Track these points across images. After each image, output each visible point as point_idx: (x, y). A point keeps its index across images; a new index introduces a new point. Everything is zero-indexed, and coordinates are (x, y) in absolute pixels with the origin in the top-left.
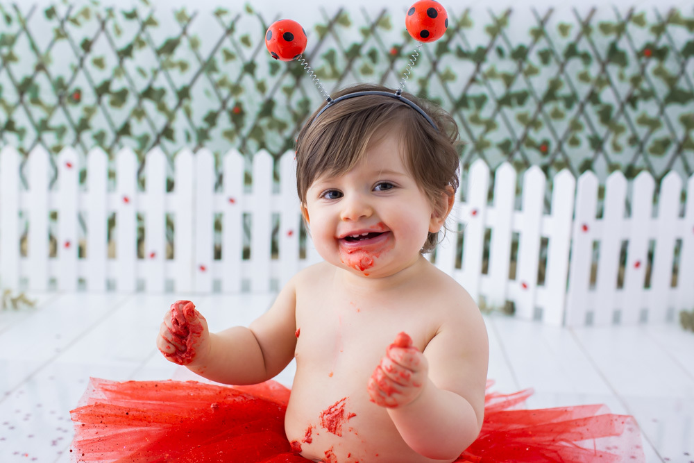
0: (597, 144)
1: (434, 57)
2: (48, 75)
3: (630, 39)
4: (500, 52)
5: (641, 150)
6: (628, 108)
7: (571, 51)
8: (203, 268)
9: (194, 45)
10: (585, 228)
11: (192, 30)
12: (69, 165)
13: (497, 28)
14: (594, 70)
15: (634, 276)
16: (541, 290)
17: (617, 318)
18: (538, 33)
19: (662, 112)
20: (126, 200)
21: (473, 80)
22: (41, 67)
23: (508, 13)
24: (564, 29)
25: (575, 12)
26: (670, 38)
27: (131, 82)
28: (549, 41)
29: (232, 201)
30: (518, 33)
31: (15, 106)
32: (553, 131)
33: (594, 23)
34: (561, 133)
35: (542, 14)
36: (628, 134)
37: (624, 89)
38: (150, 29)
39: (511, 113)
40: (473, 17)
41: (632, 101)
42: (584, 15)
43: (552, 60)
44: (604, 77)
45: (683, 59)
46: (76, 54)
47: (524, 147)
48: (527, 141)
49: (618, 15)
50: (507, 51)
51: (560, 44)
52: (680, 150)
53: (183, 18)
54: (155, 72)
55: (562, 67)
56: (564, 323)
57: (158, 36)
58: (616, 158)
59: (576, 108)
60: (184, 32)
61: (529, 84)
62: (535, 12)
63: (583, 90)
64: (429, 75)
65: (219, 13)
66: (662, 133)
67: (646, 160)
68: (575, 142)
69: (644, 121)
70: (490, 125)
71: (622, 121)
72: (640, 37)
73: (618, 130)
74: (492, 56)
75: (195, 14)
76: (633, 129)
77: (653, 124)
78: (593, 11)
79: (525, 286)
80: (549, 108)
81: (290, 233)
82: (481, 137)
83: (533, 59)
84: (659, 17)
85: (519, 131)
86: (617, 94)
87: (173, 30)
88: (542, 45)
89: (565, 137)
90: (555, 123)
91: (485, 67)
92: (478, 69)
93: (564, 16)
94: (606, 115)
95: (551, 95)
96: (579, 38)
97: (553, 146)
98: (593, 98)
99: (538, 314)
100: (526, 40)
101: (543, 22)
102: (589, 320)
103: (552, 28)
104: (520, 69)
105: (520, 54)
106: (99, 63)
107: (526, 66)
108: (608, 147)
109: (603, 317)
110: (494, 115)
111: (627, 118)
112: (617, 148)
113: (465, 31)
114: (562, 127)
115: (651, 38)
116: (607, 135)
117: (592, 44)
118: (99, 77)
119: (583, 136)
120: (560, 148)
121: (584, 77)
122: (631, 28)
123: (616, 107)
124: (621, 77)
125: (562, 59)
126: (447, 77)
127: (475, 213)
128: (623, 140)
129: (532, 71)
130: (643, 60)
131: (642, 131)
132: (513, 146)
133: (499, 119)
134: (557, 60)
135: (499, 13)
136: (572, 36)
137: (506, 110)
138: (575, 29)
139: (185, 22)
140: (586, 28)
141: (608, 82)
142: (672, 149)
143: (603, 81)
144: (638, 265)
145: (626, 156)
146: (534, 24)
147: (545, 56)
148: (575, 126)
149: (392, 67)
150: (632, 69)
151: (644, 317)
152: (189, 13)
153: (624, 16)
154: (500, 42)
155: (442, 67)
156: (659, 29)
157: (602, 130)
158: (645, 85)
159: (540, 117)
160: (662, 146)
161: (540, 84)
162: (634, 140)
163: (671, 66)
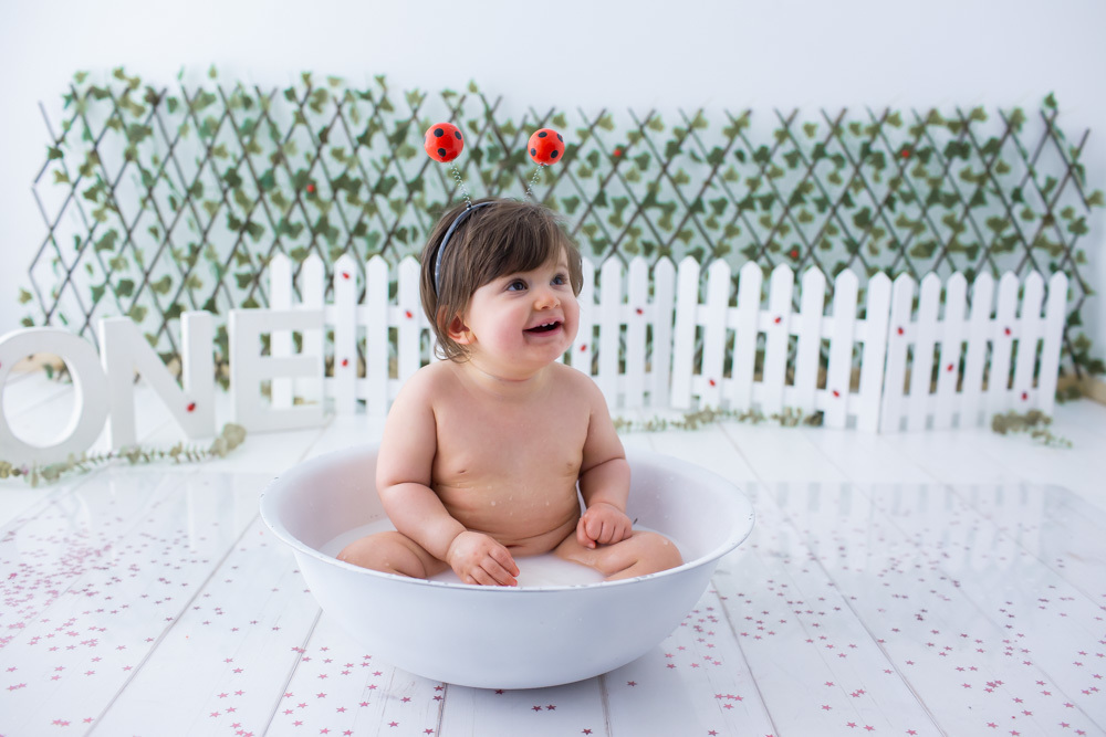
0: (853, 248)
1: (664, 160)
2: (287, 167)
3: (885, 140)
4: (740, 156)
5: (902, 253)
6: (886, 211)
7: (819, 152)
9: (423, 129)
10: (901, 331)
11: (421, 115)
12: (346, 276)
13: (736, 128)
14: (846, 174)
15: (947, 379)
16: (854, 397)
17: (929, 424)
18: (783, 135)
19: (924, 213)
20: (409, 315)
21: (708, 183)
22: (278, 158)
23: (748, 113)
24: (809, 130)
25: (823, 113)
26: (930, 139)
27: (364, 173)
28: (796, 144)
30: (761, 133)
31: (256, 203)
32: (802, 235)
33: (845, 125)
34: (811, 238)
35: (786, 115)
36: (888, 237)
37: (882, 191)
38: (383, 113)
39: (753, 217)
40: (706, 116)
41: (890, 202)
42: (833, 116)
43: (800, 164)
44: (858, 179)
45: (945, 160)
46: (314, 142)
47: (768, 251)
48: (772, 246)
49: (872, 117)
50: (748, 155)
51: (808, 145)
52: (946, 252)
53: (415, 99)
54: (387, 162)
55: (811, 170)
56: (879, 431)
57: (390, 123)
58: (872, 261)
59: (829, 211)
60: (415, 116)
61: (774, 187)
62: (778, 114)
63: (835, 193)
64: (659, 178)
65: (446, 95)
66: (926, 236)
67: (908, 263)
68: (826, 246)
69: (902, 222)
70: (731, 231)
71: (879, 223)
72: (897, 137)
73: (878, 234)
74: (730, 159)
75: (425, 95)
76: (892, 232)
77: (918, 228)
78: (844, 111)
79: (836, 394)
80: (796, 211)
81: (583, 348)
82: (720, 242)
83: (778, 160)
84: (918, 118)
85: (764, 234)
86: (873, 197)
87: (403, 111)
88: (788, 147)
89: (816, 241)
90: (803, 226)
91: (723, 170)
92: (715, 172)
93: (809, 115)
94: (863, 220)
95: (797, 198)
96: (829, 139)
97: (804, 250)
98: (846, 200)
99: (851, 422)
100: (770, 142)
101: (787, 124)
102: (903, 425)
103: (797, 129)
104: (763, 171)
105: (763, 156)
106: (338, 154)
107: (769, 169)
108: (864, 250)
109: (917, 421)
110: (735, 219)
111: (885, 220)
112: (874, 251)
113: (697, 131)
114: (812, 231)
115: (911, 139)
116: (864, 238)
117: (844, 145)
118: (336, 169)
119: (837, 242)
120: (810, 252)
121: (834, 179)
122: (887, 128)
123: (874, 210)
124: (877, 179)
125: (810, 161)
126: (679, 180)
127: (778, 320)
128: (882, 244)
129: (777, 173)
130: (902, 162)
131: (903, 234)
132: (758, 251)
133: (740, 223)
134: (805, 163)
135: (737, 114)
136: (820, 136)
137: (747, 213)
138: (823, 131)
139: (416, 104)
140: (836, 129)
141: (863, 184)
142: (938, 251)
143: (858, 183)
144: (950, 368)
145: (887, 257)
146: (779, 126)
147: (792, 159)
148: (830, 229)
149: (615, 169)
150: (890, 170)
151: (955, 422)
152: (420, 93)
153: (878, 117)
154: (738, 144)
155: (673, 170)
156: (919, 131)
157: (857, 234)
158: (904, 188)
159: (787, 221)
160: (927, 249)
161: (787, 185)
162: (894, 244)
163: (933, 168)
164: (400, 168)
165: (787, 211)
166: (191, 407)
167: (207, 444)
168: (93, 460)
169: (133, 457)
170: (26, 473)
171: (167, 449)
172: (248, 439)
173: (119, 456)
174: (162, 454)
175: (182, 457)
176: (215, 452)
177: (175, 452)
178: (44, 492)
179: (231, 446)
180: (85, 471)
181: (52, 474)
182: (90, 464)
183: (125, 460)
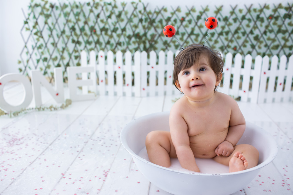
0: (253, 47)
1: (196, 21)
2: (88, 25)
3: (264, 14)
4: (219, 19)
5: (269, 48)
6: (264, 36)
7: (244, 18)
8: (144, 89)
9: (126, 13)
10: (265, 73)
11: (126, 9)
12: (102, 57)
13: (218, 11)
14: (252, 24)
16: (250, 93)
17: (273, 101)
18: (232, 13)
19: (276, 36)
20: (119, 67)
22: (86, 23)
23: (222, 6)
24: (241, 11)
25: (245, 6)
26: (279, 13)
27: (110, 26)
28: (236, 15)
29: (153, 67)
30: (226, 12)
31: (80, 36)
32: (238, 43)
33: (252, 9)
34: (240, 44)
35: (234, 7)
36: (264, 43)
37: (263, 29)
38: (115, 9)
39: (223, 37)
40: (209, 8)
41: (265, 33)
42: (248, 7)
44: (255, 26)
45: (283, 20)
46: (95, 18)
47: (227, 48)
48: (228, 46)
49: (260, 6)
50: (222, 19)
51: (240, 16)
52: (282, 48)
54: (116, 23)
55: (241, 23)
56: (257, 103)
57: (117, 12)
58: (259, 51)
59: (246, 36)
60: (124, 10)
61: (229, 29)
62: (231, 6)
63: (248, 30)
64: (195, 26)
65: (133, 3)
66: (276, 43)
67: (270, 51)
68: (245, 46)
69: (269, 39)
70: (216, 42)
71: (262, 39)
72: (268, 13)
73: (261, 42)
76: (266, 42)
77: (274, 40)
78: (252, 5)
79: (245, 92)
80: (236, 36)
81: (170, 77)
82: (213, 45)
83: (231, 21)
84: (275, 7)
85: (226, 43)
86: (260, 31)
87: (120, 8)
88: (234, 16)
89: (242, 45)
90: (238, 40)
93: (241, 6)
94: (256, 38)
95: (236, 32)
96: (247, 14)
97: (238, 48)
98: (251, 32)
99: (249, 100)
100: (228, 15)
101: (234, 9)
102: (265, 101)
103: (237, 11)
104: (226, 24)
105: (226, 19)
106: (102, 21)
107: (228, 23)
108: (257, 47)
110: (217, 38)
111: (264, 38)
112: (260, 48)
113: (206, 12)
114: (241, 42)
115: (272, 13)
116: (257, 44)
117: (251, 16)
118: (102, 25)
119: (248, 45)
120: (240, 48)
121: (248, 26)
122: (265, 10)
123: (260, 35)
124: (261, 26)
125: (241, 20)
126: (200, 27)
127: (228, 69)
128: (262, 46)
129: (230, 24)
130: (269, 20)
131: (269, 43)
132: (224, 48)
133: (219, 40)
134: (239, 21)
135: (218, 7)
136: (244, 13)
137: (221, 37)
138: (245, 12)
139: (124, 6)
140: (249, 11)
141: (257, 27)
142: (280, 48)
143: (255, 27)
144: (281, 84)
145: (263, 50)
146: (231, 10)
147: (235, 20)
148: (246, 41)
149: (182, 24)
150: (266, 23)
152: (125, 3)
153: (262, 7)
154: (219, 16)
155: (199, 24)
156: (275, 10)
157: (255, 43)
158: (270, 28)
159: (233, 39)
160: (276, 47)
161: (233, 28)
162: (266, 45)
163: (279, 22)
164: (119, 25)
165: (233, 36)
166: (57, 94)
167: (60, 105)
168: (28, 110)
169: (39, 109)
170: (8, 114)
171: (48, 107)
172: (73, 103)
173: (36, 109)
174: (47, 108)
175: (53, 109)
176: (62, 107)
177: (51, 107)
178: (13, 119)
179: (67, 106)
180: (26, 113)
181: (16, 114)
182: (27, 111)
183: (37, 110)
